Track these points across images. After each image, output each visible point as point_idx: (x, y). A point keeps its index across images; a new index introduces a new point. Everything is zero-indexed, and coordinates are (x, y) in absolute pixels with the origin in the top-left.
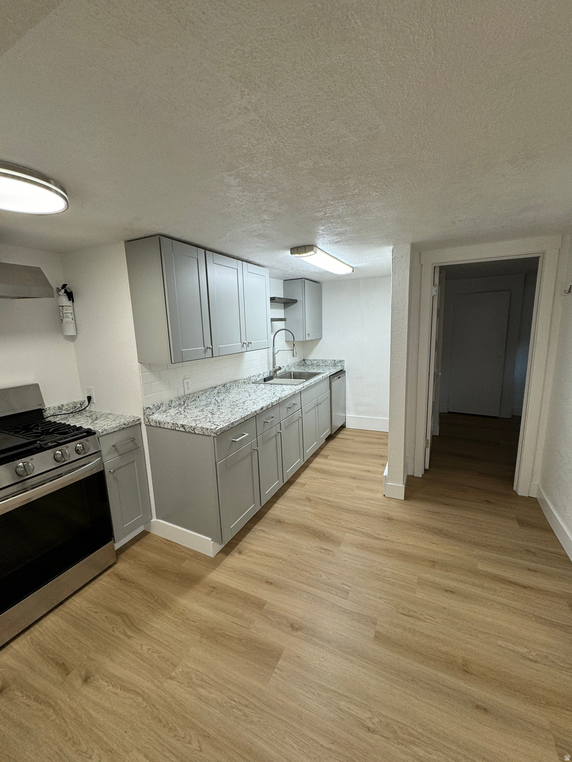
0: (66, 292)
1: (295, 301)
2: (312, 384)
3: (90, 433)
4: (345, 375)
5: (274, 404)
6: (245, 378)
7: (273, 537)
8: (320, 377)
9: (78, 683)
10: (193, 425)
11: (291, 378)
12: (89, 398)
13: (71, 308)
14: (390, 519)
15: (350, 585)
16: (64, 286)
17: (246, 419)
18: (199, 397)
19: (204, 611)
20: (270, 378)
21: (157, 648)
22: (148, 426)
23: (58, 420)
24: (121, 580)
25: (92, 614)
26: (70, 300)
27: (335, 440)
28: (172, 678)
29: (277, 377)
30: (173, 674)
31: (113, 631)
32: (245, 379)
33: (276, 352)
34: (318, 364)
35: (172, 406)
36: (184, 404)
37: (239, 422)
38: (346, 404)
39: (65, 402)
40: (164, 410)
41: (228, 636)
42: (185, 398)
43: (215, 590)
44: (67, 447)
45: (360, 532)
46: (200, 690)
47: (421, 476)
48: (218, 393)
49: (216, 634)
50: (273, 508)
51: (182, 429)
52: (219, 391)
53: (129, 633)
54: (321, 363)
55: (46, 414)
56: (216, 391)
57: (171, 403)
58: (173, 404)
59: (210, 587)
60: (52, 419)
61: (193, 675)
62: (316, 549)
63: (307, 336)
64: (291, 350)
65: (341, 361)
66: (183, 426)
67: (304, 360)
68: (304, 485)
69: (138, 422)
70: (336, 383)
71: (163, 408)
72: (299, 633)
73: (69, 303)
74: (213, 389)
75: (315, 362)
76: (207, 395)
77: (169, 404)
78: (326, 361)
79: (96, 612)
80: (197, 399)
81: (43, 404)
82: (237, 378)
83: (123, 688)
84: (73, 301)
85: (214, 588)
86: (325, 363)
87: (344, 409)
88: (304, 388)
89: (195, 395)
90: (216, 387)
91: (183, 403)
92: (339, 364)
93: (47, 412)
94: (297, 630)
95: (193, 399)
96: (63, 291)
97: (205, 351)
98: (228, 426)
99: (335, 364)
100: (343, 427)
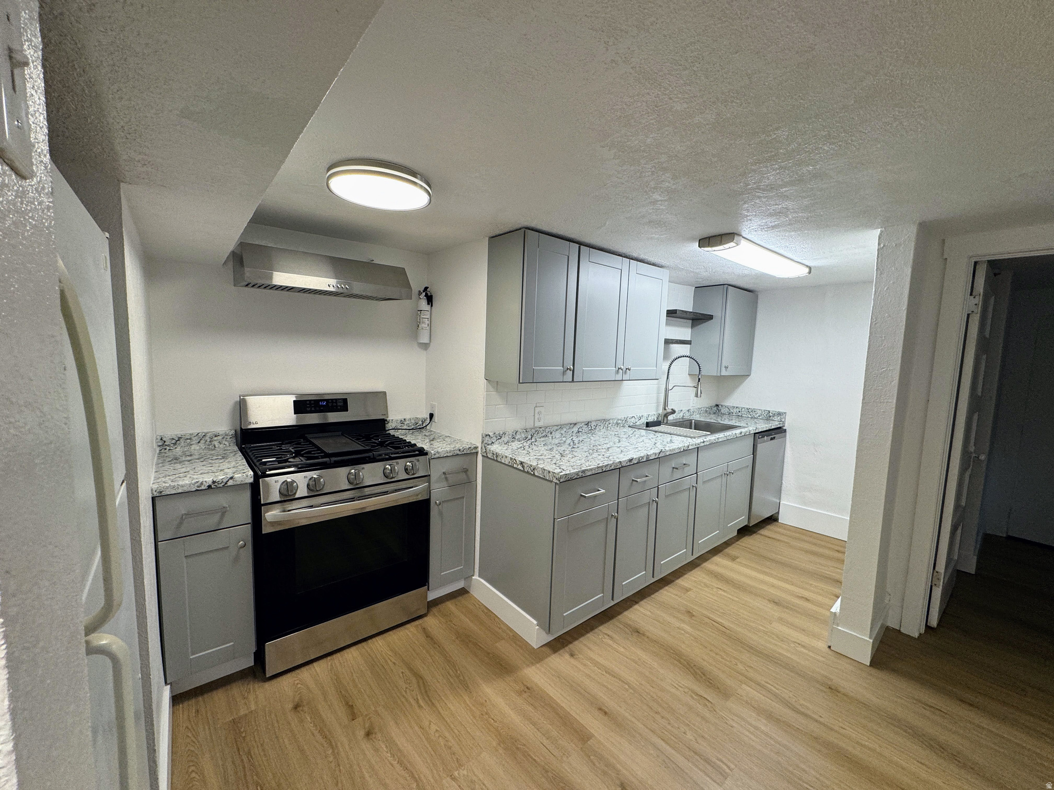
0: (426, 295)
1: (710, 317)
2: (720, 440)
3: (422, 452)
4: (785, 436)
5: (651, 458)
6: (620, 418)
7: (622, 650)
8: (738, 431)
9: (361, 733)
10: (534, 464)
11: (691, 429)
12: (431, 416)
13: (428, 313)
14: (833, 690)
15: (732, 766)
16: (426, 288)
17: (604, 470)
18: (551, 433)
19: (508, 710)
20: (657, 423)
21: (447, 734)
22: (485, 457)
23: (397, 434)
24: (427, 637)
25: (390, 663)
26: (428, 304)
27: (755, 536)
28: (454, 779)
29: (667, 424)
30: (456, 773)
31: (406, 691)
32: (618, 420)
33: (670, 388)
34: (740, 414)
35: (517, 438)
36: (532, 438)
37: (593, 472)
38: (782, 483)
39: (408, 417)
40: (506, 441)
41: (532, 758)
42: (533, 431)
43: (528, 690)
44: (397, 463)
45: (769, 691)
47: (916, 635)
48: (579, 432)
49: (517, 748)
50: (631, 609)
51: (520, 467)
52: (580, 430)
53: (421, 702)
54: (744, 412)
55: (389, 426)
56: (575, 429)
57: (516, 434)
58: (518, 437)
59: (525, 685)
60: (392, 432)
62: (686, 690)
63: (723, 369)
64: (694, 387)
65: (779, 414)
66: (522, 463)
67: (717, 405)
68: (687, 590)
69: (474, 451)
70: (765, 446)
71: (505, 439)
73: (428, 307)
74: (572, 425)
75: (735, 410)
76: (563, 432)
77: (513, 435)
78: (754, 411)
79: (394, 663)
80: (549, 434)
81: (386, 414)
82: (607, 417)
83: (400, 763)
84: (432, 306)
85: (528, 688)
86: (751, 414)
87: (779, 492)
88: (705, 444)
89: (548, 430)
90: (575, 424)
91: (530, 437)
92: (777, 418)
93: (390, 424)
95: (543, 435)
96: (424, 294)
97: (564, 373)
98: (577, 474)
99: (769, 417)
100: (772, 519)
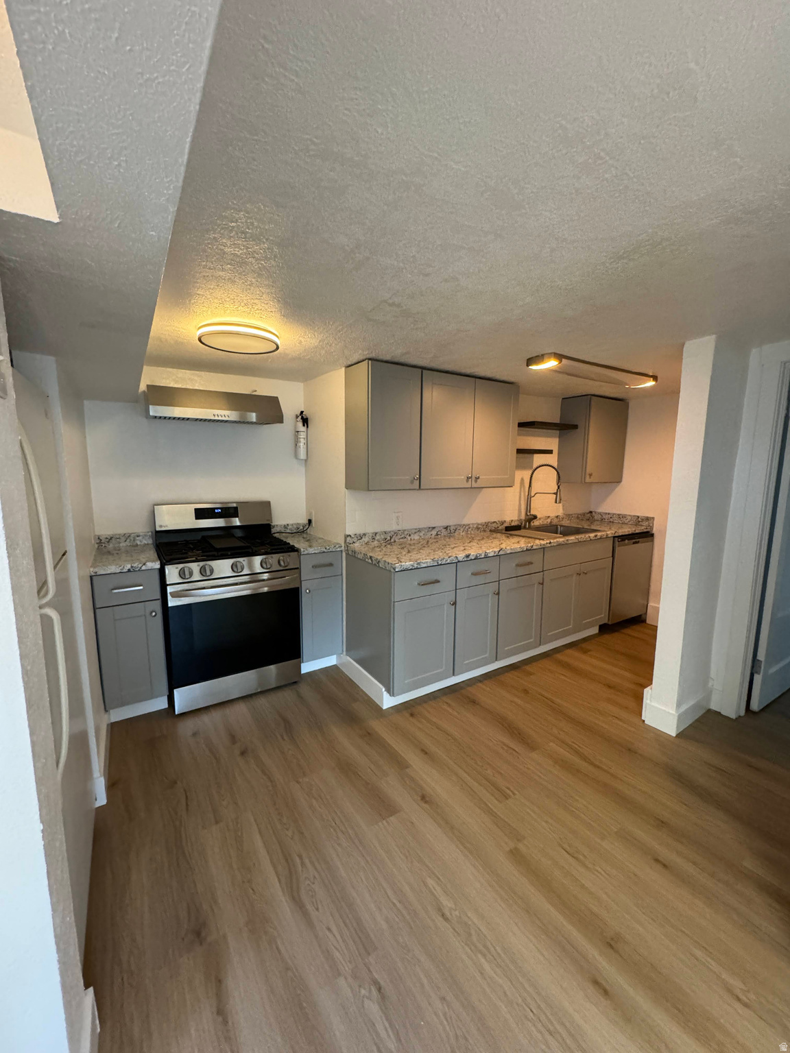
0: (302, 418)
1: (575, 427)
2: (570, 542)
3: (293, 549)
4: (653, 541)
5: (489, 555)
6: (479, 522)
10: (379, 558)
12: (310, 521)
13: (305, 434)
15: (516, 792)
16: (302, 412)
17: (440, 563)
18: (410, 535)
20: (518, 528)
21: (300, 758)
22: (347, 554)
23: (282, 537)
24: (299, 697)
25: (266, 711)
26: (304, 426)
28: (298, 782)
29: (530, 528)
30: (301, 780)
31: (275, 730)
32: (479, 524)
33: (532, 495)
34: (611, 520)
36: (391, 539)
37: (428, 565)
38: (649, 586)
39: (290, 522)
40: (366, 541)
41: (359, 775)
42: (393, 533)
44: (272, 557)
46: (314, 801)
49: (350, 769)
51: (370, 561)
52: (439, 533)
53: (285, 737)
54: (614, 518)
55: (273, 530)
56: (434, 533)
57: (376, 535)
58: (378, 538)
59: (367, 731)
60: (276, 535)
61: (314, 789)
62: (499, 743)
63: (588, 477)
64: (554, 493)
65: (648, 519)
66: (371, 557)
67: (591, 512)
68: (531, 674)
69: (339, 549)
72: (426, 806)
73: (304, 429)
75: (607, 516)
76: (421, 534)
77: (373, 536)
78: (624, 516)
80: (408, 536)
81: (271, 519)
84: (307, 427)
85: (369, 734)
87: (646, 594)
88: (552, 545)
89: (406, 532)
90: (434, 528)
91: (389, 538)
92: (645, 524)
93: (275, 529)
94: (426, 802)
95: (402, 537)
96: (300, 417)
97: (412, 482)
98: (412, 565)
99: (638, 520)
